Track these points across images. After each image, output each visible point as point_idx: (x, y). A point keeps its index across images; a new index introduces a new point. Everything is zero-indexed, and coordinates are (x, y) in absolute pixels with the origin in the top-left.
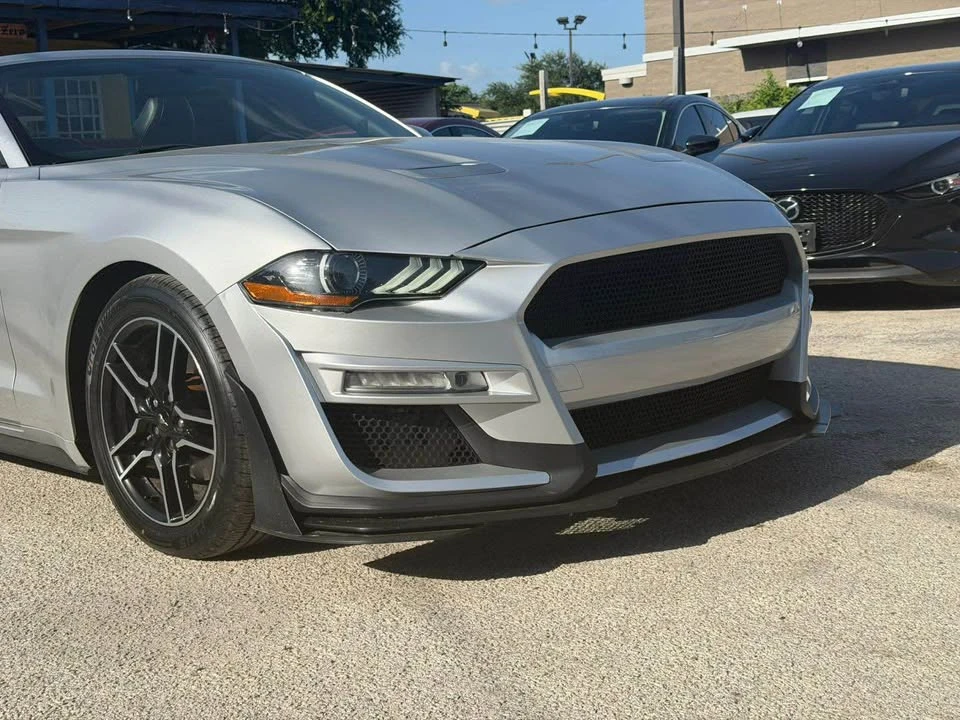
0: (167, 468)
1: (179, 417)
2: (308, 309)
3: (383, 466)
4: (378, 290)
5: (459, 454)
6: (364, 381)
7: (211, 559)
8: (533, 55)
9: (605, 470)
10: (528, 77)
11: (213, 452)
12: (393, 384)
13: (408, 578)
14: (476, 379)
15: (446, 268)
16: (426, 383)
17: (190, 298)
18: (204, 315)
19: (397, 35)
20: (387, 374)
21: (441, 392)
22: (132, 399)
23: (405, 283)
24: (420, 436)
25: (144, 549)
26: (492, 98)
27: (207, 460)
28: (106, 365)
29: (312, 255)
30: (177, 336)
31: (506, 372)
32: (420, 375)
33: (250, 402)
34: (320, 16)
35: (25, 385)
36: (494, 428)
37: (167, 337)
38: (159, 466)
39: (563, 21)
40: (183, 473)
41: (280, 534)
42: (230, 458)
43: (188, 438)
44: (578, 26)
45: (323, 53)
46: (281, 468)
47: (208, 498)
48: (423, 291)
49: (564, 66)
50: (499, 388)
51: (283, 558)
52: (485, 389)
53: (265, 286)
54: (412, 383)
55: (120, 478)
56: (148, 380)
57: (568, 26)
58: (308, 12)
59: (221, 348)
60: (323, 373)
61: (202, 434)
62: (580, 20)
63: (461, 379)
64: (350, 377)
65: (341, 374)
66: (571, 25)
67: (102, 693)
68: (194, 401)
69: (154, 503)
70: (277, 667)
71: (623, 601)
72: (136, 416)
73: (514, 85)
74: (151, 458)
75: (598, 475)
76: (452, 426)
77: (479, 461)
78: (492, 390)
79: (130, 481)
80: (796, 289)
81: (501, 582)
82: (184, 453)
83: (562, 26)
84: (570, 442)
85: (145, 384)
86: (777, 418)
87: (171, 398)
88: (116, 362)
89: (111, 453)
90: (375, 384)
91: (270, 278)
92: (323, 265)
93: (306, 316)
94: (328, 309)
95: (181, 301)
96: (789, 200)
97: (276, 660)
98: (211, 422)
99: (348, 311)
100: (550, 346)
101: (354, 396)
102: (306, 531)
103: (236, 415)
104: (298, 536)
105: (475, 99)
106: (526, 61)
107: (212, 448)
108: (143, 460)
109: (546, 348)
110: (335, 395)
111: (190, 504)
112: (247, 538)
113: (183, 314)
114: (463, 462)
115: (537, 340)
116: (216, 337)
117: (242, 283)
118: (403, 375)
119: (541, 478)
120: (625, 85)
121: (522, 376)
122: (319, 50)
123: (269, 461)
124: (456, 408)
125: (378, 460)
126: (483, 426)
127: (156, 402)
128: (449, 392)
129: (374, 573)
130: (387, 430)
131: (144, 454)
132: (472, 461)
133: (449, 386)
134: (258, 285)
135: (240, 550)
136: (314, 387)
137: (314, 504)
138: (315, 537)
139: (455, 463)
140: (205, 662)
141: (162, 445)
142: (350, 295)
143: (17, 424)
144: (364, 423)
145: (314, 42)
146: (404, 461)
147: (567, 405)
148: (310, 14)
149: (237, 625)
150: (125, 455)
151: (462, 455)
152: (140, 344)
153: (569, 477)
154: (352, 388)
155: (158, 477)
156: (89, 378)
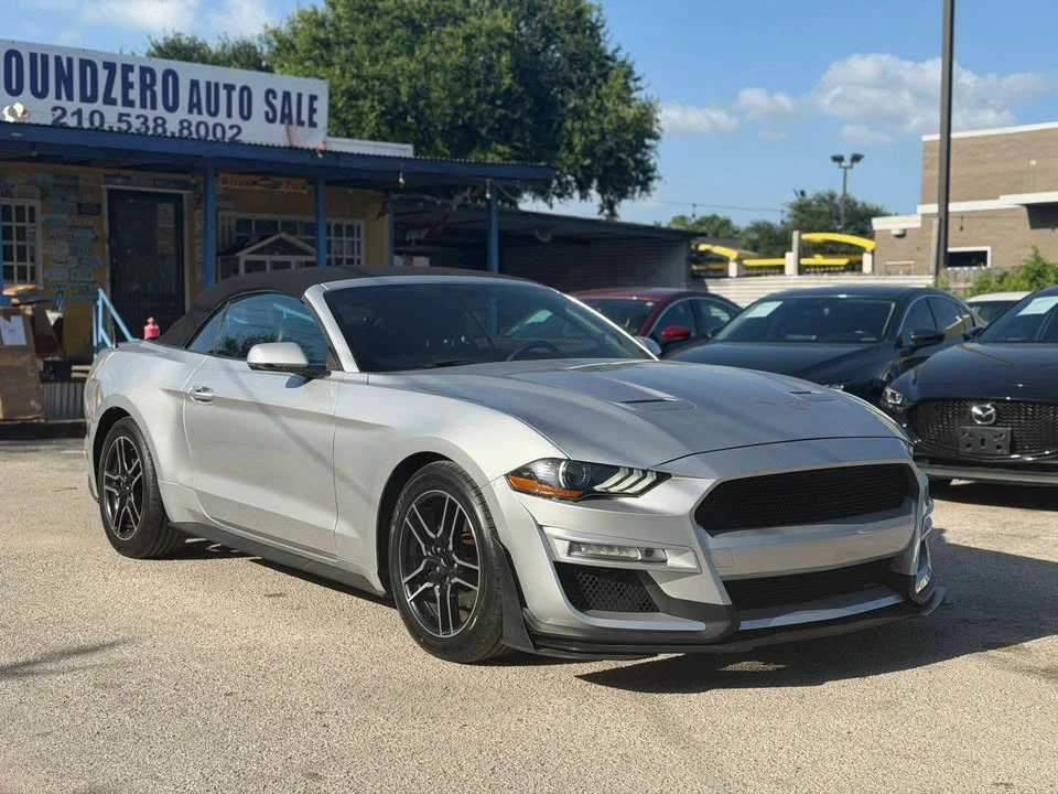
0: (443, 598)
1: (454, 562)
2: (550, 497)
3: (591, 608)
4: (598, 488)
5: (644, 604)
6: (583, 549)
7: (467, 664)
8: (803, 193)
9: (746, 625)
10: (795, 216)
11: (478, 589)
12: (602, 553)
13: (603, 687)
14: (659, 554)
15: (644, 477)
16: (624, 554)
17: (470, 481)
18: (479, 495)
19: (651, 179)
20: (599, 546)
21: (634, 560)
22: (423, 546)
23: (617, 484)
24: (619, 590)
25: (420, 653)
26: (755, 236)
27: (472, 594)
28: (406, 519)
29: (555, 461)
30: (460, 506)
31: (680, 551)
32: (621, 548)
33: (506, 557)
34: (577, 159)
35: (343, 528)
36: (671, 589)
37: (452, 506)
38: (438, 594)
39: (838, 159)
40: (454, 600)
41: (519, 648)
42: (488, 594)
43: (460, 577)
44: (855, 165)
45: (576, 194)
46: (523, 604)
47: (470, 621)
48: (628, 491)
49: (836, 206)
50: (674, 561)
51: (517, 668)
52: (665, 561)
53: (522, 479)
54: (616, 553)
55: (408, 600)
56: (436, 533)
57: (844, 164)
58: (564, 155)
59: (489, 518)
60: (556, 541)
61: (470, 575)
62: (856, 158)
63: (649, 552)
64: (574, 546)
65: (568, 543)
66: (847, 163)
67: (405, 732)
68: (467, 552)
69: (432, 621)
70: (513, 729)
71: (746, 713)
72: (425, 558)
73: (779, 224)
74: (432, 589)
75: (740, 629)
76: (641, 585)
77: (658, 611)
78: (670, 562)
79: (416, 604)
80: (914, 504)
81: (667, 696)
82: (457, 588)
83: (837, 164)
84: (721, 603)
85: (433, 536)
86: (890, 601)
87: (451, 547)
88: (414, 518)
89: (403, 582)
90: (590, 552)
91: (525, 474)
92: (562, 468)
93: (546, 501)
94: (562, 499)
95: (464, 482)
96: (988, 406)
97: (512, 725)
98: (478, 568)
99: (576, 501)
100: (712, 535)
101: (576, 559)
102: (537, 647)
103: (495, 564)
104: (531, 650)
105: (737, 232)
106: (794, 199)
107: (476, 586)
108: (426, 589)
109: (709, 537)
110: (563, 557)
111: (457, 623)
112: (495, 650)
113: (465, 491)
114: (647, 610)
115: (702, 530)
116: (486, 510)
117: (507, 476)
118: (610, 547)
119: (699, 626)
120: (898, 236)
121: (690, 554)
122: (573, 191)
123: (516, 597)
124: (645, 573)
125: (588, 604)
126: (662, 586)
127: (439, 549)
128: (641, 561)
129: (580, 682)
130: (597, 584)
131: (427, 585)
132: (653, 611)
133: (640, 558)
134: (517, 478)
135: (488, 659)
136: (550, 551)
137: (544, 629)
138: (542, 652)
139: (641, 610)
140: (467, 723)
141: (440, 580)
142: (578, 490)
143: (334, 556)
144: (581, 578)
145: (568, 183)
146: (606, 605)
147: (721, 577)
148: (566, 157)
149: (487, 704)
150: (413, 585)
151: (648, 606)
152: (432, 508)
153: (719, 627)
154: (575, 553)
155: (436, 602)
156: (393, 529)
